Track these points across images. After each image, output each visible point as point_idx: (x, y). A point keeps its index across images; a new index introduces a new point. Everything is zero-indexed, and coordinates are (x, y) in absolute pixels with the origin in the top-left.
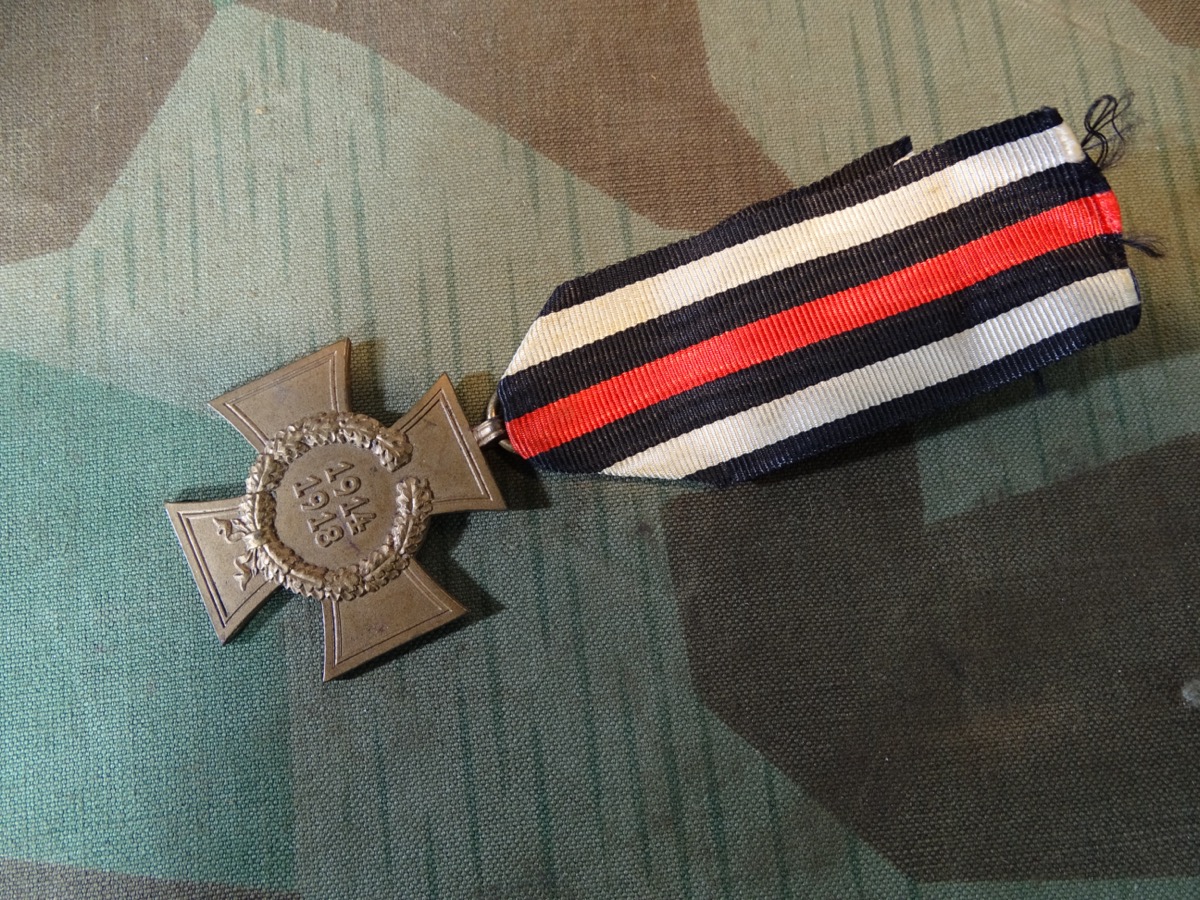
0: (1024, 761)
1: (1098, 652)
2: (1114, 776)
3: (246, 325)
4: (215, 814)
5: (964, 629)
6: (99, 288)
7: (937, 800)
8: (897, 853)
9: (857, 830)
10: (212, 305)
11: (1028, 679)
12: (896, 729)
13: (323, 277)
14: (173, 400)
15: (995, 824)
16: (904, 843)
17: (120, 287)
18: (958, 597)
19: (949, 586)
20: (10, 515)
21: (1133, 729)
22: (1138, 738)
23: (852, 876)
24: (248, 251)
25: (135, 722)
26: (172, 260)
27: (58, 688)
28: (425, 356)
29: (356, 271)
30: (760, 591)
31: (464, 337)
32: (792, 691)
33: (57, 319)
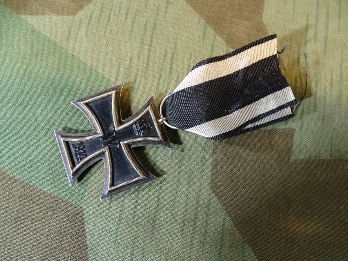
0: (302, 237)
1: (333, 212)
2: (328, 249)
5: (294, 193)
6: (78, 29)
7: (273, 239)
8: (256, 251)
9: (247, 241)
10: (107, 41)
11: (310, 213)
12: (266, 215)
13: (139, 42)
14: (89, 64)
15: (288, 252)
16: (259, 249)
17: (84, 30)
18: (295, 183)
19: (293, 179)
21: (337, 237)
22: (338, 240)
23: (241, 254)
24: (121, 30)
26: (100, 26)
27: (35, 131)
28: (161, 71)
29: (148, 43)
30: (237, 164)
31: (173, 69)
32: (239, 195)
33: (65, 33)
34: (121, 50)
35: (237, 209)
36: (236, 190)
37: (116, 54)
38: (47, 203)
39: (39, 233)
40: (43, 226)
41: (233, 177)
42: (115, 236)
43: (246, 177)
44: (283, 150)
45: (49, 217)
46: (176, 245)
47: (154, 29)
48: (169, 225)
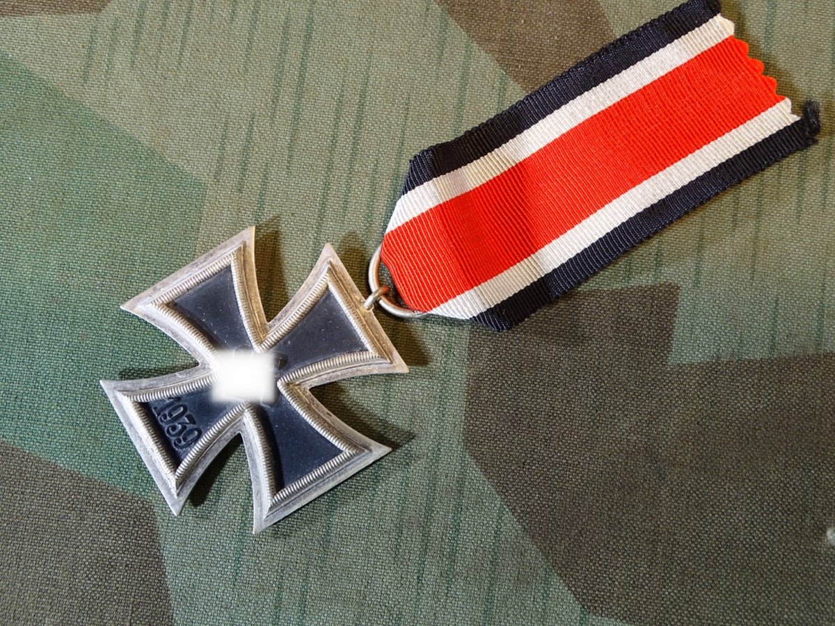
0: (692, 551)
1: (773, 489)
2: (756, 578)
3: (208, 99)
4: (108, 434)
5: (675, 447)
6: (112, 48)
7: (619, 561)
8: (578, 590)
9: (554, 566)
10: (188, 78)
11: (713, 494)
13: (270, 76)
14: (145, 141)
15: (657, 589)
16: (585, 585)
17: (127, 50)
18: (678, 423)
19: (673, 413)
20: (16, 193)
21: (781, 549)
22: (782, 556)
23: (542, 597)
24: (222, 44)
25: (68, 357)
26: (167, 38)
27: (22, 320)
28: (330, 152)
29: (295, 77)
30: (530, 382)
31: (361, 145)
32: (535, 459)
33: (78, 62)
34: (225, 100)
35: (531, 491)
36: (528, 446)
37: (212, 110)
38: (65, 493)
39: (51, 565)
40: (60, 548)
41: (519, 416)
42: (233, 565)
43: (555, 415)
44: (648, 341)
45: (73, 527)
46: (381, 583)
47: (308, 37)
48: (364, 536)
